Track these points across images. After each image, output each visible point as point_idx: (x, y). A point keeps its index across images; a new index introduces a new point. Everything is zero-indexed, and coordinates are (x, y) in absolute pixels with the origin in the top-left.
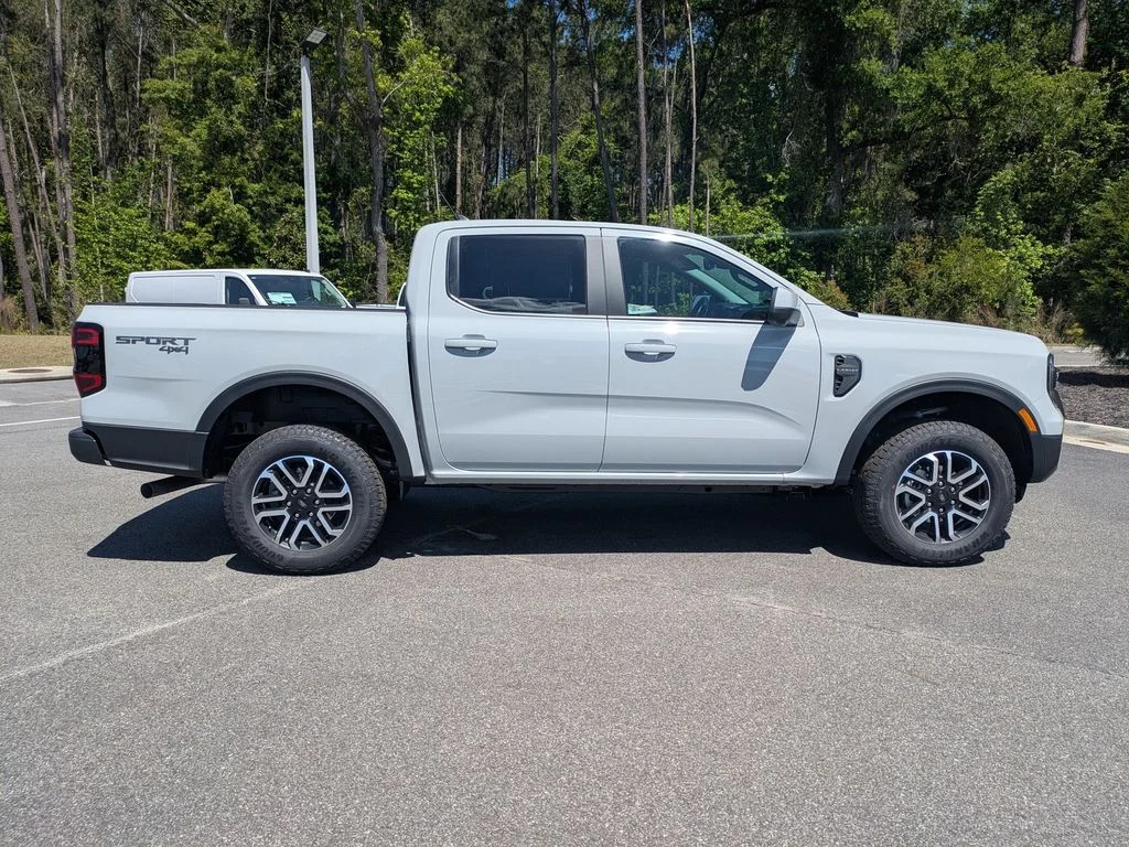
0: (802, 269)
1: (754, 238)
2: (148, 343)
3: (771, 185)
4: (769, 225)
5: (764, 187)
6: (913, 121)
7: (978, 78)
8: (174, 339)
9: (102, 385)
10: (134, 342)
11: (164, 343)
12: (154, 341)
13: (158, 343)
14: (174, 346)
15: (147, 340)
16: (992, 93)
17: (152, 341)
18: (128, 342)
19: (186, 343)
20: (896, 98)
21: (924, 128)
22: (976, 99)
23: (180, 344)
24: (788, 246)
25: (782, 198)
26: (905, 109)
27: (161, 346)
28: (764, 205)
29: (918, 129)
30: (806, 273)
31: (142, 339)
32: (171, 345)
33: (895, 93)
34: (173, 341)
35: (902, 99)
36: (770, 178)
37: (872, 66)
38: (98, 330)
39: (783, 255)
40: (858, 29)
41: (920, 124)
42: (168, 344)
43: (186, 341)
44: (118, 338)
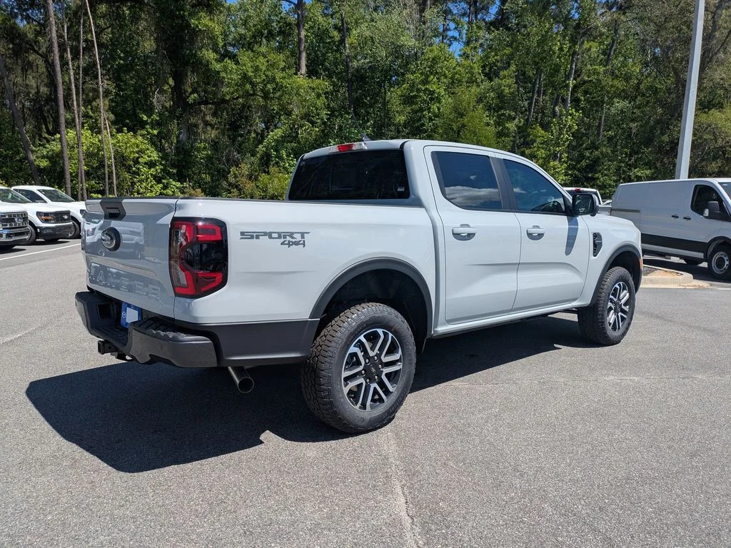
0: (171, 180)
1: (138, 158)
2: (271, 237)
3: (146, 123)
4: (148, 149)
5: (142, 125)
6: (233, 93)
7: (269, 73)
8: (293, 233)
9: (223, 283)
10: (258, 237)
11: (285, 237)
12: (276, 235)
13: (279, 237)
14: (293, 240)
15: (270, 235)
16: (277, 84)
17: (274, 235)
18: (252, 237)
19: (303, 237)
20: (224, 78)
21: (237, 98)
22: (269, 86)
23: (298, 237)
24: (162, 165)
25: (155, 132)
26: (229, 85)
27: (282, 240)
28: (143, 136)
29: (234, 99)
30: (174, 183)
31: (265, 234)
32: (291, 240)
33: (223, 74)
34: (291, 235)
35: (228, 79)
36: (145, 118)
37: (210, 55)
38: (221, 226)
39: (159, 171)
40: (200, 30)
41: (236, 95)
42: (288, 238)
43: (303, 235)
44: (242, 233)
